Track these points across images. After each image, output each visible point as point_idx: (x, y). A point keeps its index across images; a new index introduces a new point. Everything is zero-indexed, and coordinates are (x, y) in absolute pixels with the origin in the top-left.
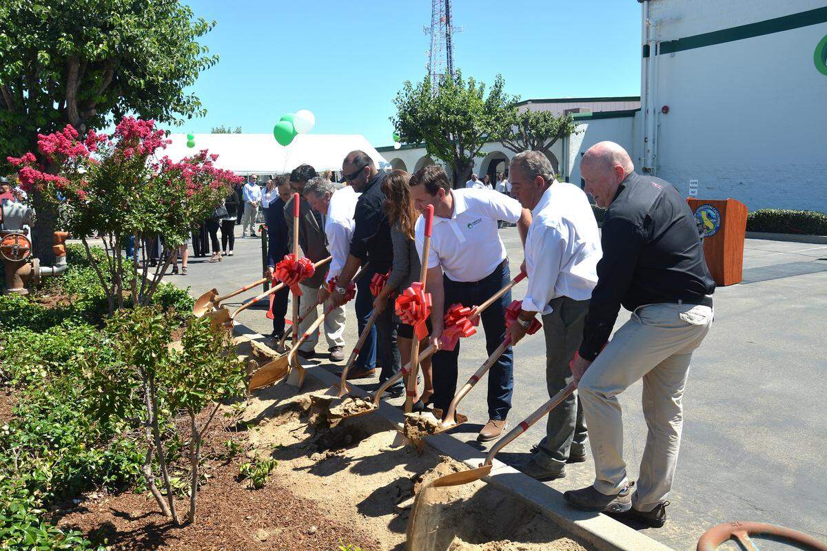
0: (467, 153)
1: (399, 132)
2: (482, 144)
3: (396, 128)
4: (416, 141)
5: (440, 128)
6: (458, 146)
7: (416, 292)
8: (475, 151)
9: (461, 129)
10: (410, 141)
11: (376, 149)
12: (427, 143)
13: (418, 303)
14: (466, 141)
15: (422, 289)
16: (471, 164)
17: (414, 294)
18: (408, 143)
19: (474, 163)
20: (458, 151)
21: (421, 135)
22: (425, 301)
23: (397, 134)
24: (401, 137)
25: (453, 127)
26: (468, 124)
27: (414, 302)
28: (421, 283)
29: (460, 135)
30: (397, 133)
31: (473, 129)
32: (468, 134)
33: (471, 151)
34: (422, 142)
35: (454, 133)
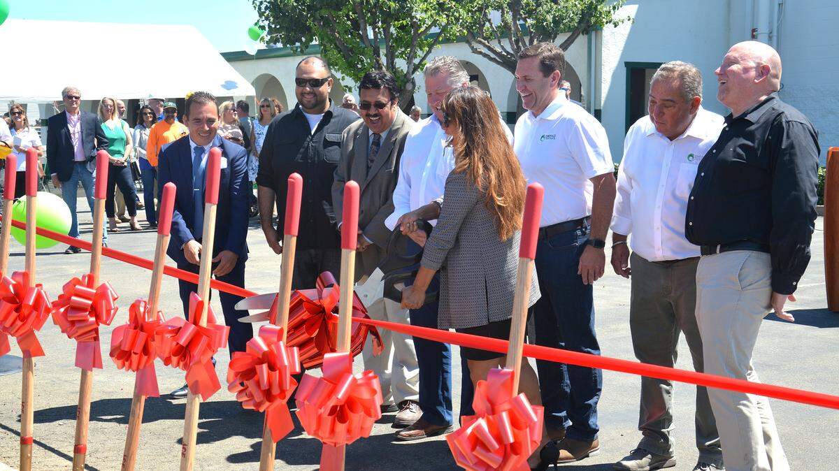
0: (401, 64)
1: (266, 23)
2: (431, 46)
3: (261, 14)
4: (300, 41)
5: (348, 16)
6: (383, 51)
7: (269, 346)
8: (416, 61)
9: (389, 17)
10: (289, 41)
11: (224, 55)
12: (321, 44)
13: (272, 368)
14: (398, 40)
15: (280, 338)
16: (409, 87)
17: (265, 348)
18: (285, 45)
19: (414, 84)
20: (383, 60)
21: (309, 29)
22: (286, 363)
23: (263, 28)
24: (269, 33)
25: (373, 14)
26: (403, 7)
27: (265, 366)
28: (278, 328)
29: (386, 30)
30: (261, 24)
31: (412, 18)
32: (402, 28)
33: (409, 60)
34: (314, 42)
35: (374, 25)
